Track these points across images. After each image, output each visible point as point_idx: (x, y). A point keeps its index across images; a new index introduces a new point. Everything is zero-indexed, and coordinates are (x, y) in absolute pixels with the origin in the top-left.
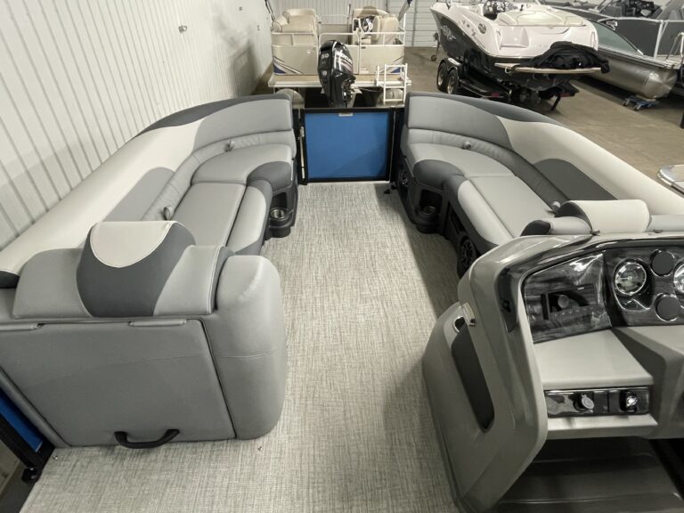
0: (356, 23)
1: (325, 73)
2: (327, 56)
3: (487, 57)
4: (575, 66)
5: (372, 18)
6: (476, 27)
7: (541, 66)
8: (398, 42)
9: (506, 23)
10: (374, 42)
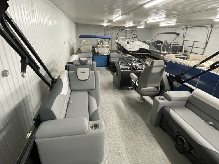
0: (99, 43)
1: (93, 52)
2: (93, 49)
3: (127, 51)
4: (144, 52)
5: (102, 43)
6: (124, 45)
7: (138, 52)
8: (108, 47)
9: (131, 44)
10: (103, 47)
